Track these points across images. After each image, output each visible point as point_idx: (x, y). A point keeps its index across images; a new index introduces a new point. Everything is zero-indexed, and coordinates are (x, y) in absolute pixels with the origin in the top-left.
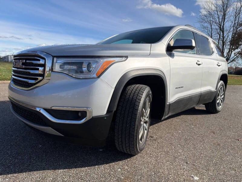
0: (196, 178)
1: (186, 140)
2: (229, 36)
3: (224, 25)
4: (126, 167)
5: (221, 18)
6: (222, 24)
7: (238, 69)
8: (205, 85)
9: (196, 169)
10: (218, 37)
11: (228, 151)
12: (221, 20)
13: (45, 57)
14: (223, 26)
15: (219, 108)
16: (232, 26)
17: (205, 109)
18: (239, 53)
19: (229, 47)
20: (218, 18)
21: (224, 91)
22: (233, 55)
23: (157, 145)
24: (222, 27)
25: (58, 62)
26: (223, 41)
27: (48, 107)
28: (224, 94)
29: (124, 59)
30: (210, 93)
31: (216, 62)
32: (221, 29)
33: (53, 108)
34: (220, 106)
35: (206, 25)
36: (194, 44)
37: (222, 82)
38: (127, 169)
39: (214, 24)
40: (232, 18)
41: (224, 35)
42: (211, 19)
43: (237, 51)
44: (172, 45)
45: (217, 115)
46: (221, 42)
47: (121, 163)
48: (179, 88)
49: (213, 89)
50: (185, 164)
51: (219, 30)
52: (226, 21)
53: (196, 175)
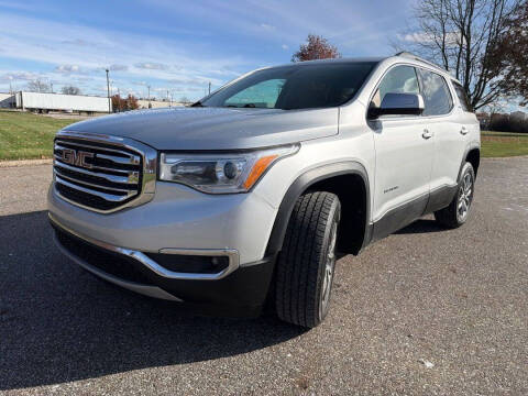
0: (429, 365)
1: (403, 289)
2: (480, 48)
3: (470, 22)
4: (301, 350)
5: (464, 6)
6: (467, 21)
7: (497, 118)
8: (437, 176)
9: (427, 347)
10: (458, 50)
11: (483, 310)
12: (464, 13)
13: (142, 153)
14: (469, 27)
15: (462, 217)
16: (487, 25)
17: (434, 219)
18: (500, 84)
19: (479, 72)
20: (460, 7)
21: (472, 181)
22: (487, 89)
23: (351, 303)
24: (466, 28)
25: (168, 160)
26: (467, 59)
27: (154, 249)
28: (472, 188)
29: (293, 149)
30: (446, 190)
31: (459, 127)
32: (463, 33)
33: (163, 251)
34: (464, 213)
35: (432, 22)
36: (421, 105)
37: (468, 165)
38: (303, 354)
39: (449, 20)
40: (488, 9)
41: (471, 46)
42: (444, 10)
43: (495, 79)
44: (378, 105)
45: (459, 231)
46: (463, 61)
47: (290, 342)
48: (392, 190)
49: (452, 182)
50: (407, 338)
51: (460, 35)
52: (475, 13)
53: (428, 359)
